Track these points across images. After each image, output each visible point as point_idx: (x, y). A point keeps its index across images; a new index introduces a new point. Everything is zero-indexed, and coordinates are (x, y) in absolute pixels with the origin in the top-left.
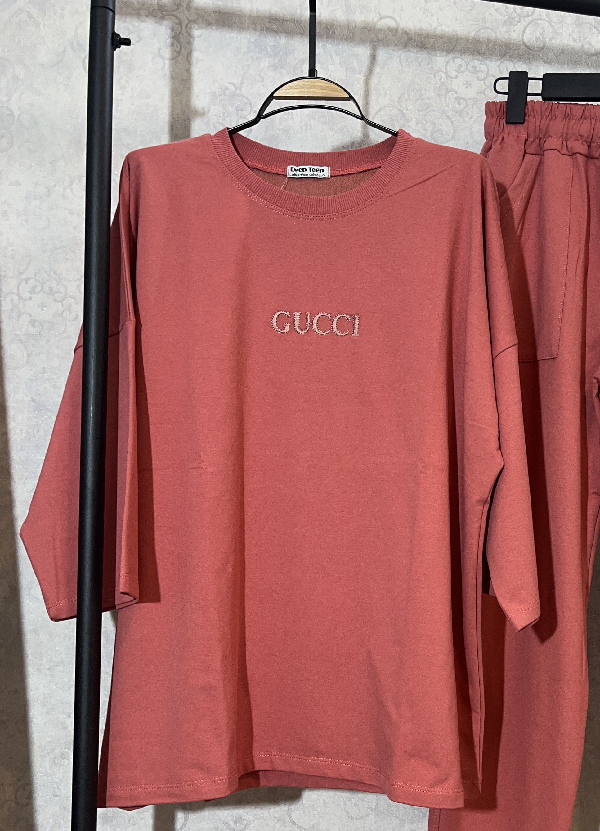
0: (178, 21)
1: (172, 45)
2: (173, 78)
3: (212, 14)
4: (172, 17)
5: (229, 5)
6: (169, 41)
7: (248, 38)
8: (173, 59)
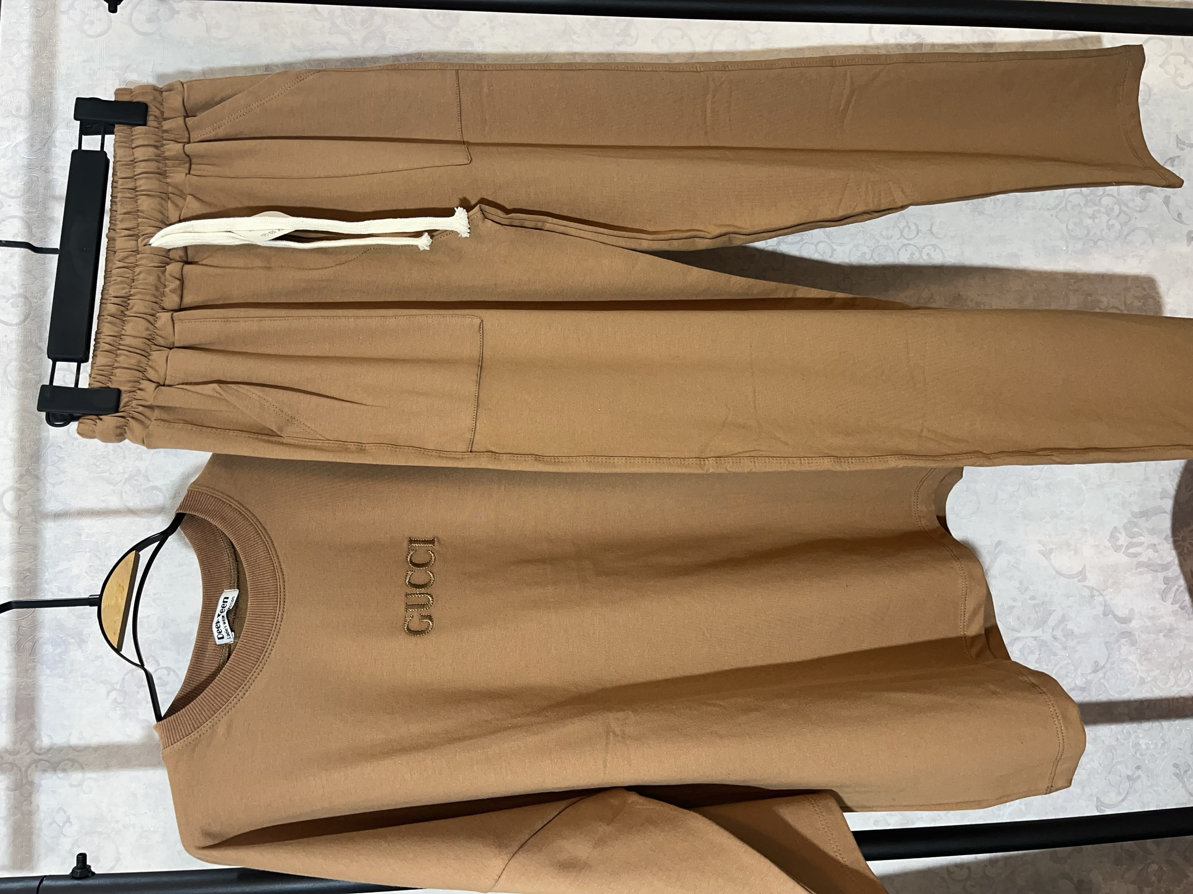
0: (34, 765)
1: (64, 770)
2: (107, 767)
3: (20, 723)
4: (29, 772)
5: (5, 703)
6: (61, 775)
7: (45, 677)
8: (83, 768)
